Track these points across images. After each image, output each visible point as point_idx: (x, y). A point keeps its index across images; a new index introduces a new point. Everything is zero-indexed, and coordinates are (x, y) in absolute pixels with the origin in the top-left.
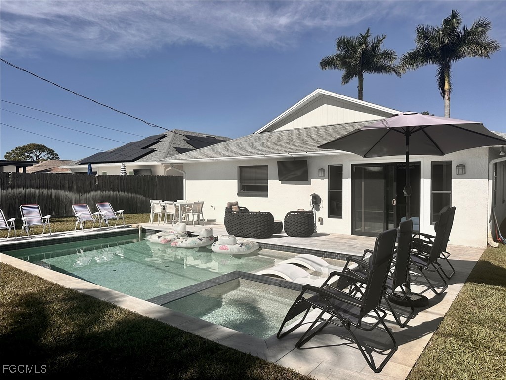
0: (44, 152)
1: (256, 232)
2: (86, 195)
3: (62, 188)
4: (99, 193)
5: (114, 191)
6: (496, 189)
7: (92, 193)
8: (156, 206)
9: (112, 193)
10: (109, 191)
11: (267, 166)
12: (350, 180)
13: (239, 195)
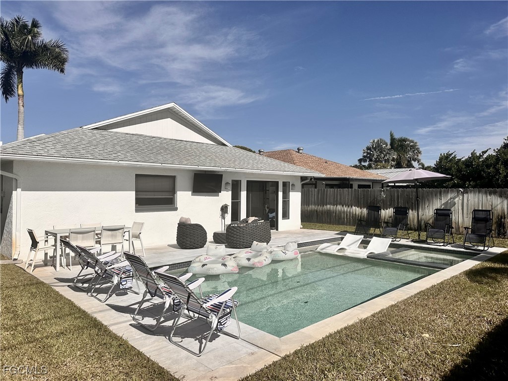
12: (246, 192)
13: (137, 211)
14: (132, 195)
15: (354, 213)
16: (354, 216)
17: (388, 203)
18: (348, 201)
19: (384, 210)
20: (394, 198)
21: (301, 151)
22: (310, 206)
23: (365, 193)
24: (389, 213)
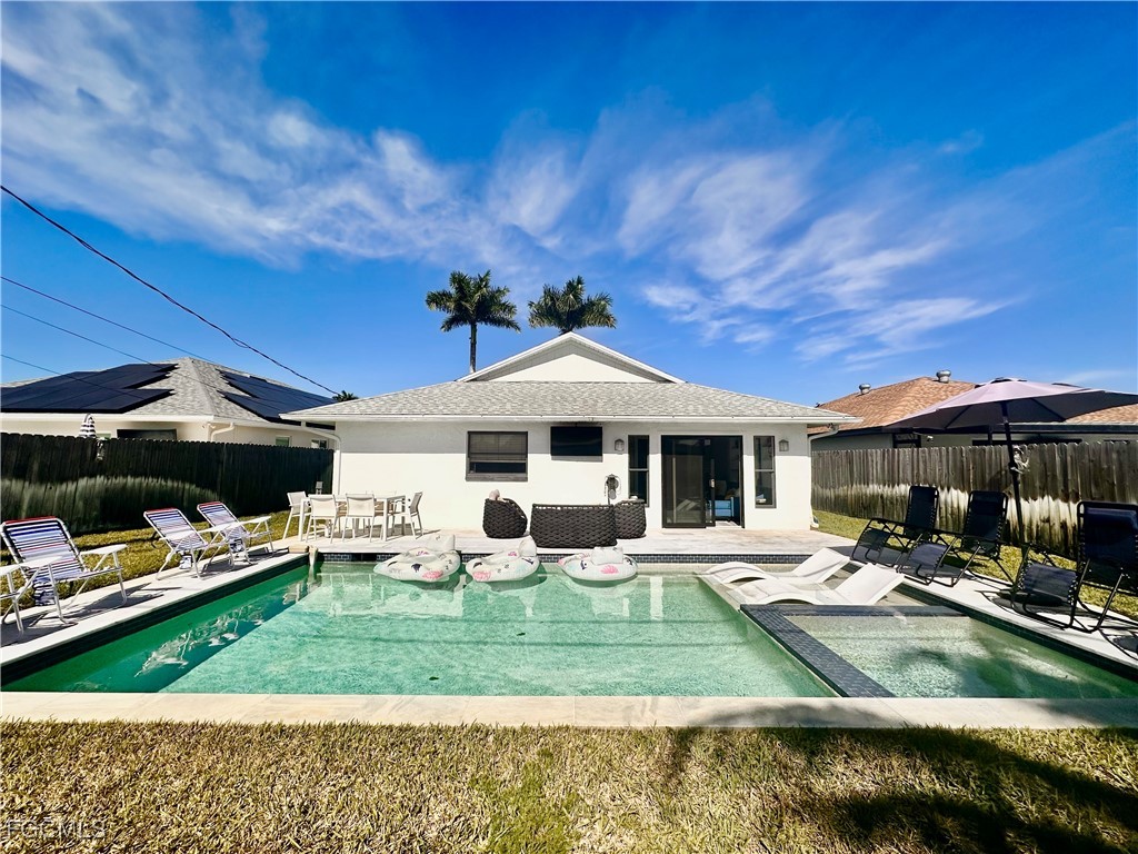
2: (65, 485)
4: (100, 480)
5: (135, 475)
7: (83, 482)
9: (130, 480)
10: (125, 476)
11: (526, 433)
12: (659, 455)
13: (468, 479)
14: (461, 460)
15: (955, 506)
16: (956, 511)
17: (1037, 484)
18: (941, 475)
19: (1026, 500)
20: (1054, 470)
21: (945, 379)
22: (871, 486)
23: (977, 457)
24: (1041, 509)
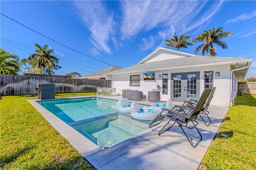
0: (77, 74)
1: (136, 98)
2: (80, 86)
3: (71, 83)
4: (84, 85)
6: (233, 84)
7: (82, 85)
8: (100, 90)
9: (89, 85)
11: (140, 75)
13: (130, 86)
